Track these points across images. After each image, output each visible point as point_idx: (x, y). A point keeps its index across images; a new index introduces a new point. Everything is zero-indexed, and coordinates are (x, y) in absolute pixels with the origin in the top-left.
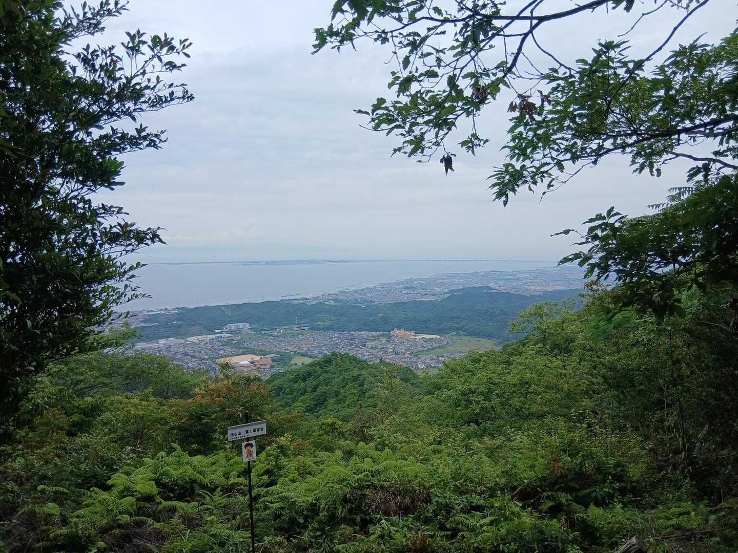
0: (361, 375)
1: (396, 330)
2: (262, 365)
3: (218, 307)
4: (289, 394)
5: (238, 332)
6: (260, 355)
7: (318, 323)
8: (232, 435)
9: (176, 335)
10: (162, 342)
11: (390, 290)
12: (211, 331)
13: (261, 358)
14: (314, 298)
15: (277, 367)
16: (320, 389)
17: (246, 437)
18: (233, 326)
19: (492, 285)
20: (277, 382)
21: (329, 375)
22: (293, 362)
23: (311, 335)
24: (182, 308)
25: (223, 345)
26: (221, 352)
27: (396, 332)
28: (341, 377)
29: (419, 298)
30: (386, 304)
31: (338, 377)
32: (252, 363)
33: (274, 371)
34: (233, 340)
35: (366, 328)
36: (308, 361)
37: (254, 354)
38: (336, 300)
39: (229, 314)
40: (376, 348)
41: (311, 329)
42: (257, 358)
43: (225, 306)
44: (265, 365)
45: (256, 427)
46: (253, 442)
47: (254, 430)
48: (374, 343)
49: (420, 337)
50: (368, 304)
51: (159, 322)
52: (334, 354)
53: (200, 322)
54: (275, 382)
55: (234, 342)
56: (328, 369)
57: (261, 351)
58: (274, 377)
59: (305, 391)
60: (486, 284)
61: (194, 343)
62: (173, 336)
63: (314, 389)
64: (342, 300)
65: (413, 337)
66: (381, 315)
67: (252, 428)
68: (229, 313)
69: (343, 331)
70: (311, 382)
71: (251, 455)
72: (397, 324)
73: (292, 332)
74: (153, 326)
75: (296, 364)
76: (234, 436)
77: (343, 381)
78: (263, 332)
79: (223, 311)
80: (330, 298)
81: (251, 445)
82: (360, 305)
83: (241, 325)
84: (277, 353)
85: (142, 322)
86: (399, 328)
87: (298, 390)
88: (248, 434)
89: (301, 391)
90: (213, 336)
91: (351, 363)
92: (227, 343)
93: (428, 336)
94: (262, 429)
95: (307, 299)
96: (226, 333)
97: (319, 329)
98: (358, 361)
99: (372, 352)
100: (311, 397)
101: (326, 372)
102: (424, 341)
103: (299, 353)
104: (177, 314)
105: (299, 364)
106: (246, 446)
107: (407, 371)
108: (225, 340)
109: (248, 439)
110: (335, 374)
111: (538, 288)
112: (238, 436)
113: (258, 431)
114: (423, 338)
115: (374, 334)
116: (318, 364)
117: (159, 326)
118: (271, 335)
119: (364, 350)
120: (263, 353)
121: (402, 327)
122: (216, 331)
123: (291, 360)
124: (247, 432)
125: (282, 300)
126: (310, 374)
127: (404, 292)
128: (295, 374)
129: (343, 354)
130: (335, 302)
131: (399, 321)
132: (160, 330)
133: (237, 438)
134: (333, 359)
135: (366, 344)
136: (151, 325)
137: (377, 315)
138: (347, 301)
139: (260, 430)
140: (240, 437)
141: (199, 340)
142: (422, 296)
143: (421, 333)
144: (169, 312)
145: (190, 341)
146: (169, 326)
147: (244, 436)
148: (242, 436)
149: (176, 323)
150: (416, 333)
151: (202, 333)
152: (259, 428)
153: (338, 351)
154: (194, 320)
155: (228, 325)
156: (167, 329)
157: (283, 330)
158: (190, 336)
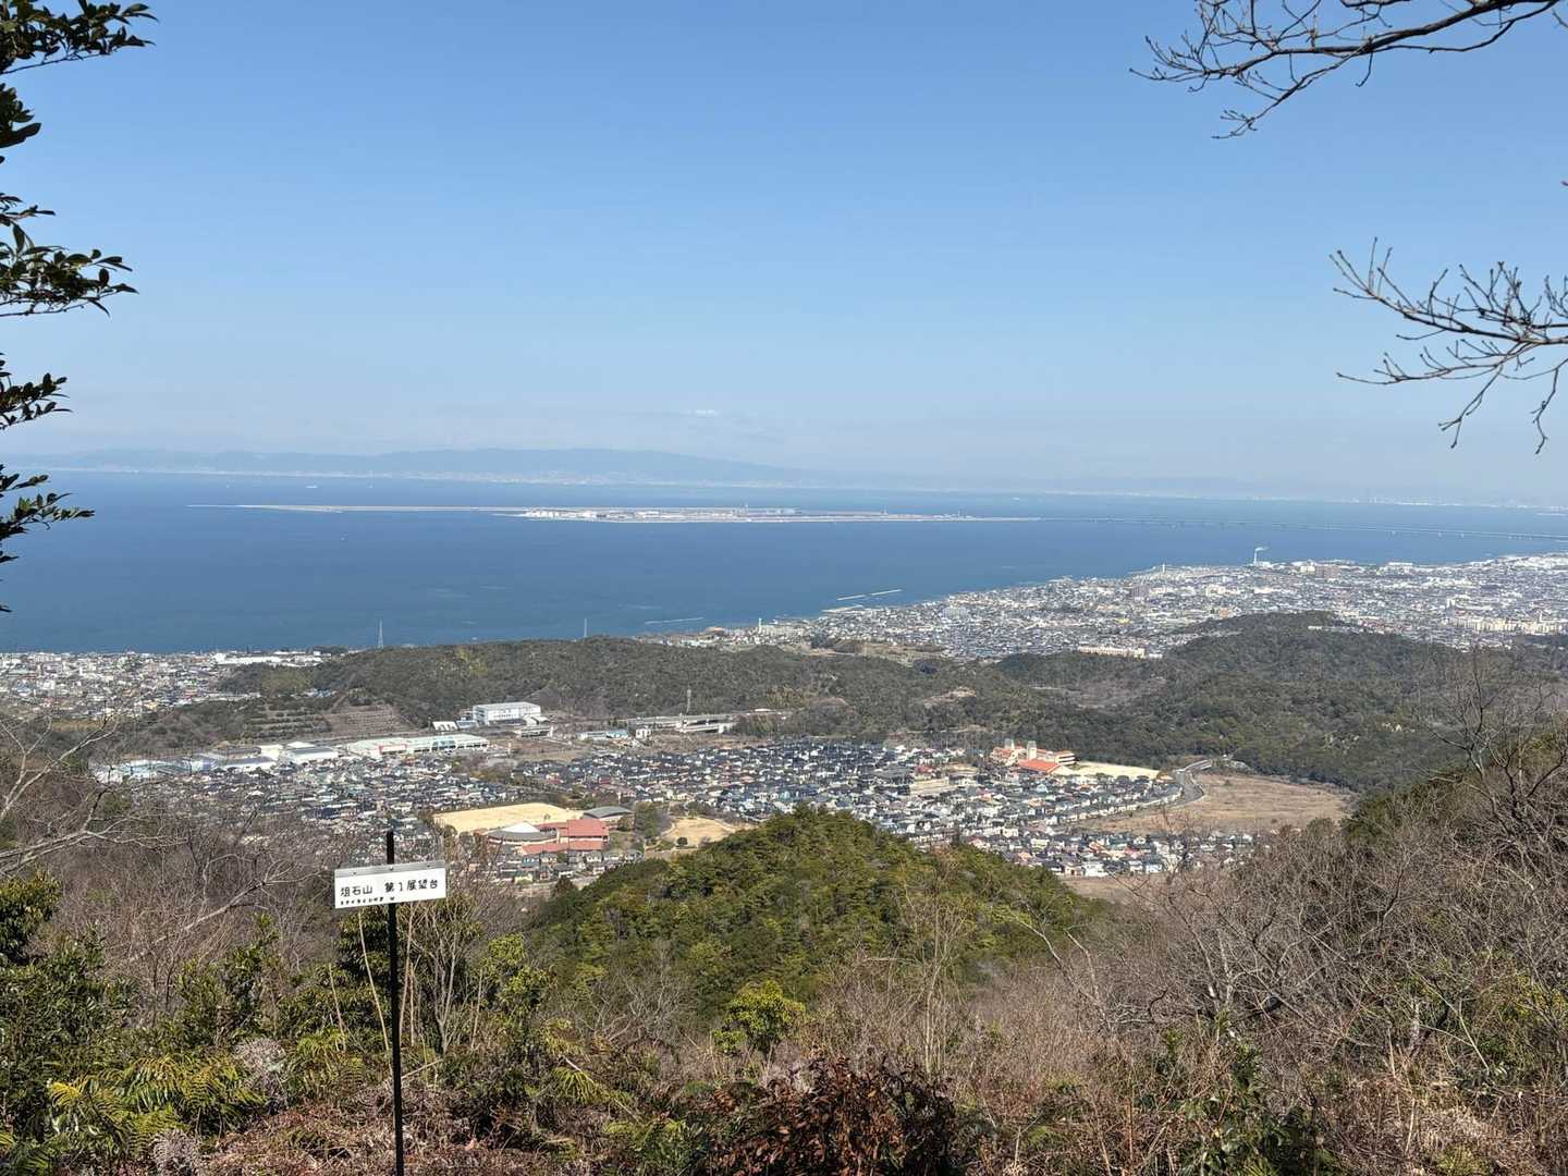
0: (887, 883)
1: (1009, 744)
2: (576, 838)
3: (446, 650)
5: (504, 730)
6: (572, 807)
7: (759, 712)
8: (346, 891)
9: (314, 731)
10: (272, 752)
12: (425, 727)
13: (574, 816)
14: (749, 634)
15: (625, 847)
17: (387, 901)
18: (493, 713)
19: (1345, 612)
20: (623, 894)
21: (783, 879)
22: (672, 834)
23: (734, 750)
25: (456, 772)
26: (452, 793)
27: (1013, 754)
29: (1087, 646)
30: (979, 659)
32: (544, 829)
33: (614, 858)
34: (488, 756)
36: (716, 831)
37: (554, 801)
38: (817, 642)
39: (481, 672)
40: (943, 798)
41: (737, 730)
42: (559, 815)
44: (587, 838)
45: (418, 875)
47: (412, 886)
48: (936, 782)
49: (1088, 770)
50: (922, 655)
51: (262, 690)
52: (803, 813)
54: (615, 893)
55: (490, 763)
56: (783, 860)
57: (576, 795)
58: (613, 878)
59: (707, 928)
60: (1320, 606)
61: (366, 761)
62: (303, 737)
64: (837, 640)
65: (1066, 771)
66: (962, 694)
67: (404, 877)
68: (479, 669)
70: (729, 899)
72: (1014, 727)
73: (675, 737)
74: (246, 702)
75: (682, 841)
76: (352, 897)
78: (582, 736)
79: (461, 664)
80: (801, 633)
82: (895, 658)
83: (514, 710)
85: (211, 687)
86: (1020, 737)
88: (391, 894)
90: (426, 742)
91: (856, 843)
92: (469, 764)
93: (1114, 771)
94: (434, 883)
96: (471, 731)
98: (883, 841)
99: (930, 815)
101: (776, 867)
102: (1105, 786)
103: (694, 805)
104: (320, 666)
105: (694, 840)
108: (465, 753)
111: (1499, 625)
112: (362, 897)
113: (422, 887)
114: (1099, 775)
116: (752, 839)
117: (261, 701)
118: (608, 747)
119: (903, 807)
120: (583, 802)
121: (1031, 738)
122: (437, 725)
123: (667, 827)
124: (389, 887)
126: (724, 874)
127: (1041, 623)
128: (680, 871)
129: (833, 813)
130: (814, 646)
131: (1019, 715)
132: (265, 716)
133: (359, 901)
134: (800, 829)
135: (911, 786)
136: (236, 699)
137: (948, 695)
138: (854, 645)
139: (428, 885)
140: (370, 900)
141: (384, 750)
142: (1101, 636)
143: (1091, 759)
144: (293, 661)
145: (358, 755)
146: (293, 702)
147: (382, 898)
148: (376, 899)
149: (315, 696)
150: (1076, 760)
151: (393, 729)
152: (425, 881)
153: (817, 805)
154: (370, 686)
155: (474, 707)
156: (286, 712)
157: (646, 731)
158: (354, 739)
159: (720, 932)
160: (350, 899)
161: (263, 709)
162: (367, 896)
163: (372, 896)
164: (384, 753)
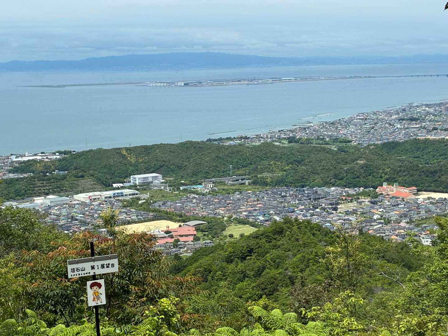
1: (385, 185)
2: (182, 236)
3: (117, 151)
4: (221, 279)
5: (145, 186)
6: (179, 221)
7: (265, 174)
8: (73, 270)
9: (58, 190)
10: (39, 200)
11: (376, 123)
12: (108, 186)
13: (180, 226)
14: (258, 137)
15: (204, 239)
16: (268, 273)
17: (92, 274)
18: (138, 179)
20: (204, 261)
21: (279, 252)
22: (227, 233)
23: (254, 193)
24: (65, 153)
25: (125, 207)
26: (123, 216)
27: (386, 189)
28: (299, 256)
29: (422, 136)
30: (369, 145)
31: (295, 255)
32: (167, 232)
33: (201, 244)
34: (139, 199)
35: (338, 182)
36: (248, 230)
37: (171, 219)
38: (291, 140)
39: (133, 161)
40: (354, 212)
41: (254, 183)
42: (173, 226)
43: (127, 149)
44: (187, 236)
45: (105, 262)
46: (102, 282)
47: (103, 266)
48: (350, 204)
49: (423, 196)
50: (341, 145)
51: (33, 172)
52: (287, 221)
53: (91, 172)
54: (200, 261)
55: (140, 202)
56: (279, 243)
57: (181, 216)
58: (199, 253)
59: (244, 276)
61: (83, 204)
62: (53, 193)
63: (259, 273)
64: (300, 139)
65: (414, 197)
66: (361, 162)
67: (100, 263)
68: (132, 159)
69: (303, 187)
70: (253, 262)
71: (98, 298)
72: (387, 177)
73: (226, 187)
74: (24, 178)
75: (231, 236)
77: (302, 261)
78: (181, 188)
79: (124, 157)
80: (283, 136)
81: (99, 286)
82: (328, 146)
83: (150, 177)
84: (203, 218)
85: (10, 172)
86: (391, 181)
87: (234, 273)
88: (93, 271)
89: (238, 275)
90: (110, 193)
91: (314, 234)
92: (131, 203)
93: (437, 196)
94: (113, 265)
95: (246, 138)
96: (130, 188)
97: (265, 184)
98: (327, 233)
99: (348, 220)
100: (254, 284)
101: (276, 247)
102: (432, 203)
103: (236, 219)
104: (59, 160)
105: (237, 235)
106: (92, 286)
107: (402, 249)
108: (128, 198)
109: (94, 277)
110: (289, 250)
112: (80, 272)
113: (108, 267)
114: (429, 198)
115: (351, 191)
117: (34, 177)
118: (194, 193)
119: (334, 217)
120: (183, 219)
121: (396, 181)
122: (115, 185)
123: (224, 230)
124: (93, 268)
125: (210, 140)
126: (251, 251)
127: (399, 126)
128: (230, 249)
129: (301, 221)
130: (290, 142)
131: (390, 171)
132: (35, 184)
133: (79, 274)
134: (286, 229)
135: (338, 207)
136: (22, 177)
137: (355, 163)
138: (308, 141)
139: (110, 266)
140: (84, 274)
141: (91, 198)
142: (429, 132)
143: (426, 191)
144: (47, 158)
145: (78, 201)
146: (48, 177)
147: (89, 273)
148: (87, 273)
149: (57, 174)
150: (418, 191)
151: (94, 188)
152: (109, 264)
153: (294, 217)
154: (83, 168)
155: (132, 176)
156: (44, 182)
157: (211, 185)
158: (77, 193)
159: (251, 278)
160: (75, 273)
161: (34, 181)
162: (83, 272)
163: (85, 272)
164: (91, 199)
